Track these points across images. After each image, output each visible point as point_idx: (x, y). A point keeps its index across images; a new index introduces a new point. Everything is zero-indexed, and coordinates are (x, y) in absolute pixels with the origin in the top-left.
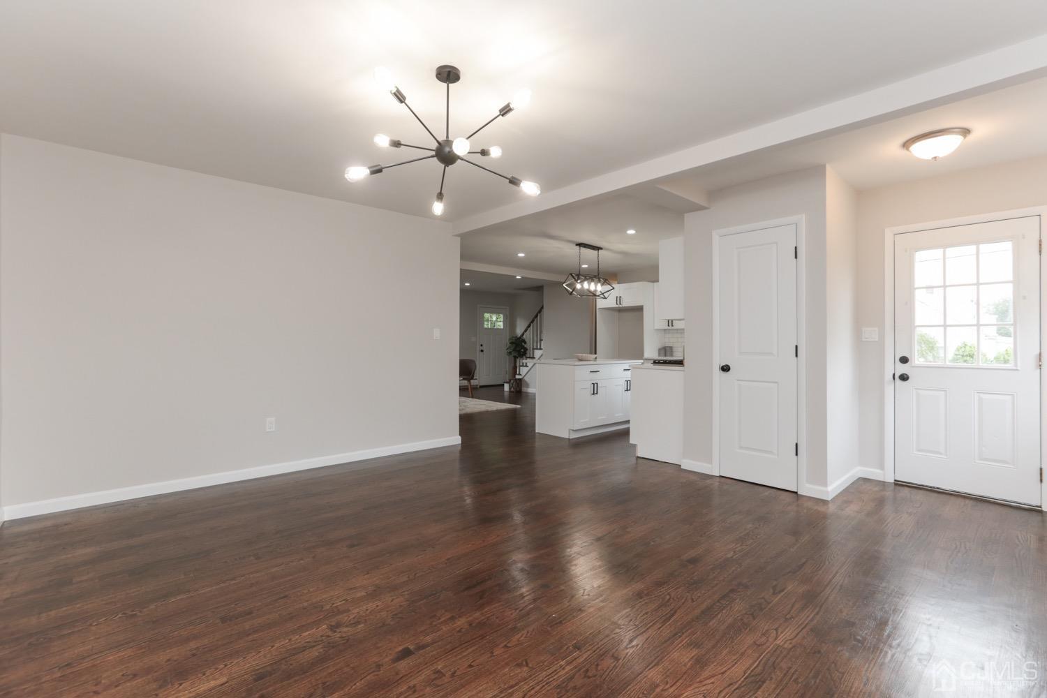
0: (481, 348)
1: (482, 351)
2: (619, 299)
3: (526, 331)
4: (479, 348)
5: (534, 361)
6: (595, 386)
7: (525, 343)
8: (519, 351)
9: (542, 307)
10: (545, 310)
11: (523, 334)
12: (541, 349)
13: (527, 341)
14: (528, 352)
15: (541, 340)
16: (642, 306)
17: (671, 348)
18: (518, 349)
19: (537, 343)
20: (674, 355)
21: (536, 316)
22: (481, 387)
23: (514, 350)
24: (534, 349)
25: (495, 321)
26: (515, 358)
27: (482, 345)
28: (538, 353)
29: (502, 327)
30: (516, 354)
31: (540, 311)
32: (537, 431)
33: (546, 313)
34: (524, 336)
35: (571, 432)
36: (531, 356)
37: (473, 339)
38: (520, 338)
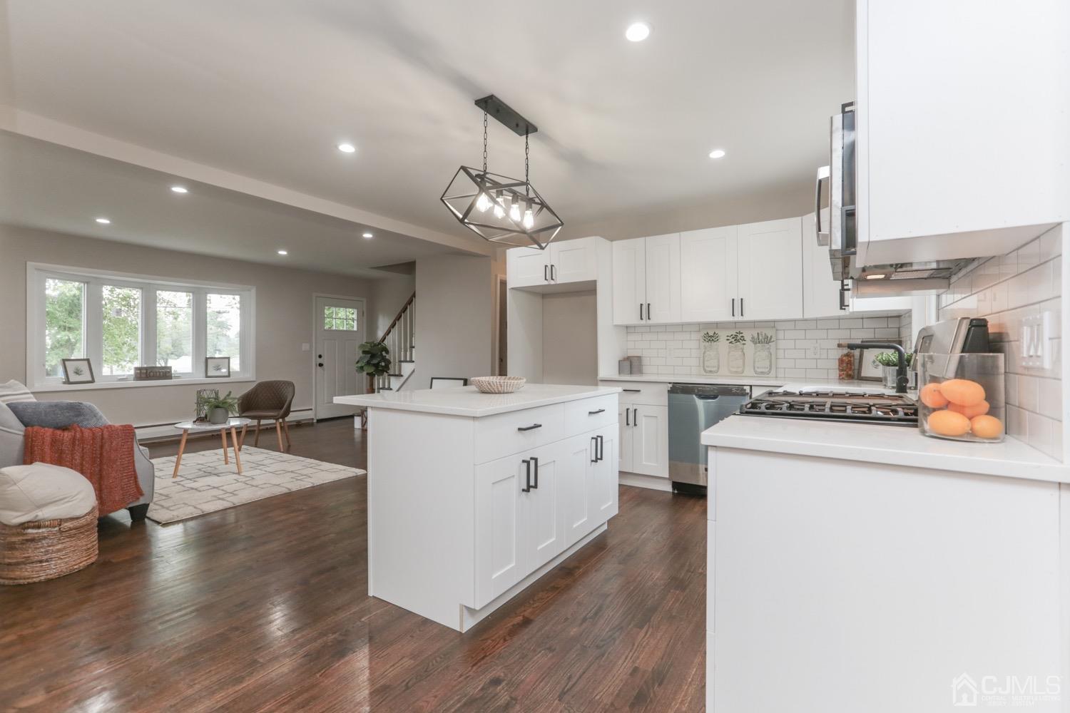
0: (320, 361)
1: (321, 365)
2: (550, 270)
3: (388, 332)
4: (315, 360)
5: (402, 379)
6: (531, 465)
7: (387, 352)
8: (377, 366)
9: (414, 295)
10: (418, 301)
11: (384, 339)
12: (412, 361)
13: (390, 348)
14: (391, 366)
15: (412, 347)
16: (594, 282)
17: (639, 358)
18: (375, 361)
19: (406, 351)
20: (645, 369)
21: (404, 310)
22: (319, 421)
23: (368, 363)
24: (400, 361)
25: (343, 318)
26: (371, 375)
27: (320, 356)
28: (407, 368)
29: (355, 329)
30: (371, 370)
31: (410, 302)
32: (371, 593)
33: (419, 303)
34: (386, 342)
35: (465, 611)
36: (397, 373)
37: (305, 347)
38: (379, 344)
